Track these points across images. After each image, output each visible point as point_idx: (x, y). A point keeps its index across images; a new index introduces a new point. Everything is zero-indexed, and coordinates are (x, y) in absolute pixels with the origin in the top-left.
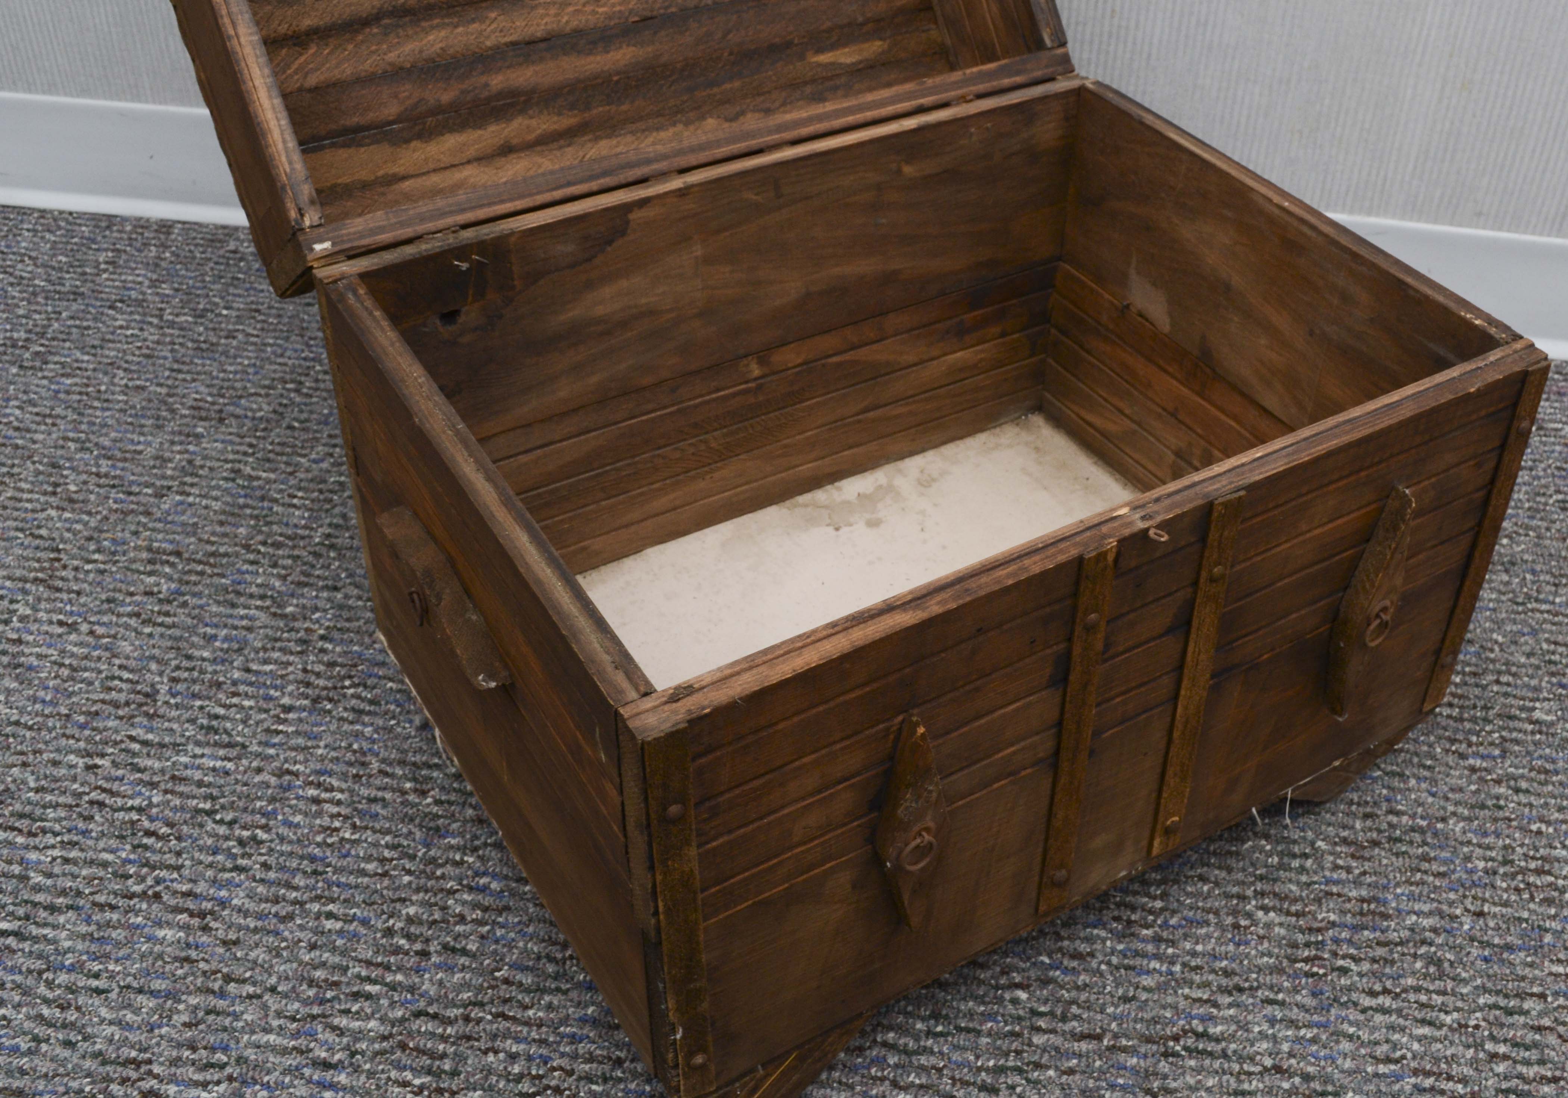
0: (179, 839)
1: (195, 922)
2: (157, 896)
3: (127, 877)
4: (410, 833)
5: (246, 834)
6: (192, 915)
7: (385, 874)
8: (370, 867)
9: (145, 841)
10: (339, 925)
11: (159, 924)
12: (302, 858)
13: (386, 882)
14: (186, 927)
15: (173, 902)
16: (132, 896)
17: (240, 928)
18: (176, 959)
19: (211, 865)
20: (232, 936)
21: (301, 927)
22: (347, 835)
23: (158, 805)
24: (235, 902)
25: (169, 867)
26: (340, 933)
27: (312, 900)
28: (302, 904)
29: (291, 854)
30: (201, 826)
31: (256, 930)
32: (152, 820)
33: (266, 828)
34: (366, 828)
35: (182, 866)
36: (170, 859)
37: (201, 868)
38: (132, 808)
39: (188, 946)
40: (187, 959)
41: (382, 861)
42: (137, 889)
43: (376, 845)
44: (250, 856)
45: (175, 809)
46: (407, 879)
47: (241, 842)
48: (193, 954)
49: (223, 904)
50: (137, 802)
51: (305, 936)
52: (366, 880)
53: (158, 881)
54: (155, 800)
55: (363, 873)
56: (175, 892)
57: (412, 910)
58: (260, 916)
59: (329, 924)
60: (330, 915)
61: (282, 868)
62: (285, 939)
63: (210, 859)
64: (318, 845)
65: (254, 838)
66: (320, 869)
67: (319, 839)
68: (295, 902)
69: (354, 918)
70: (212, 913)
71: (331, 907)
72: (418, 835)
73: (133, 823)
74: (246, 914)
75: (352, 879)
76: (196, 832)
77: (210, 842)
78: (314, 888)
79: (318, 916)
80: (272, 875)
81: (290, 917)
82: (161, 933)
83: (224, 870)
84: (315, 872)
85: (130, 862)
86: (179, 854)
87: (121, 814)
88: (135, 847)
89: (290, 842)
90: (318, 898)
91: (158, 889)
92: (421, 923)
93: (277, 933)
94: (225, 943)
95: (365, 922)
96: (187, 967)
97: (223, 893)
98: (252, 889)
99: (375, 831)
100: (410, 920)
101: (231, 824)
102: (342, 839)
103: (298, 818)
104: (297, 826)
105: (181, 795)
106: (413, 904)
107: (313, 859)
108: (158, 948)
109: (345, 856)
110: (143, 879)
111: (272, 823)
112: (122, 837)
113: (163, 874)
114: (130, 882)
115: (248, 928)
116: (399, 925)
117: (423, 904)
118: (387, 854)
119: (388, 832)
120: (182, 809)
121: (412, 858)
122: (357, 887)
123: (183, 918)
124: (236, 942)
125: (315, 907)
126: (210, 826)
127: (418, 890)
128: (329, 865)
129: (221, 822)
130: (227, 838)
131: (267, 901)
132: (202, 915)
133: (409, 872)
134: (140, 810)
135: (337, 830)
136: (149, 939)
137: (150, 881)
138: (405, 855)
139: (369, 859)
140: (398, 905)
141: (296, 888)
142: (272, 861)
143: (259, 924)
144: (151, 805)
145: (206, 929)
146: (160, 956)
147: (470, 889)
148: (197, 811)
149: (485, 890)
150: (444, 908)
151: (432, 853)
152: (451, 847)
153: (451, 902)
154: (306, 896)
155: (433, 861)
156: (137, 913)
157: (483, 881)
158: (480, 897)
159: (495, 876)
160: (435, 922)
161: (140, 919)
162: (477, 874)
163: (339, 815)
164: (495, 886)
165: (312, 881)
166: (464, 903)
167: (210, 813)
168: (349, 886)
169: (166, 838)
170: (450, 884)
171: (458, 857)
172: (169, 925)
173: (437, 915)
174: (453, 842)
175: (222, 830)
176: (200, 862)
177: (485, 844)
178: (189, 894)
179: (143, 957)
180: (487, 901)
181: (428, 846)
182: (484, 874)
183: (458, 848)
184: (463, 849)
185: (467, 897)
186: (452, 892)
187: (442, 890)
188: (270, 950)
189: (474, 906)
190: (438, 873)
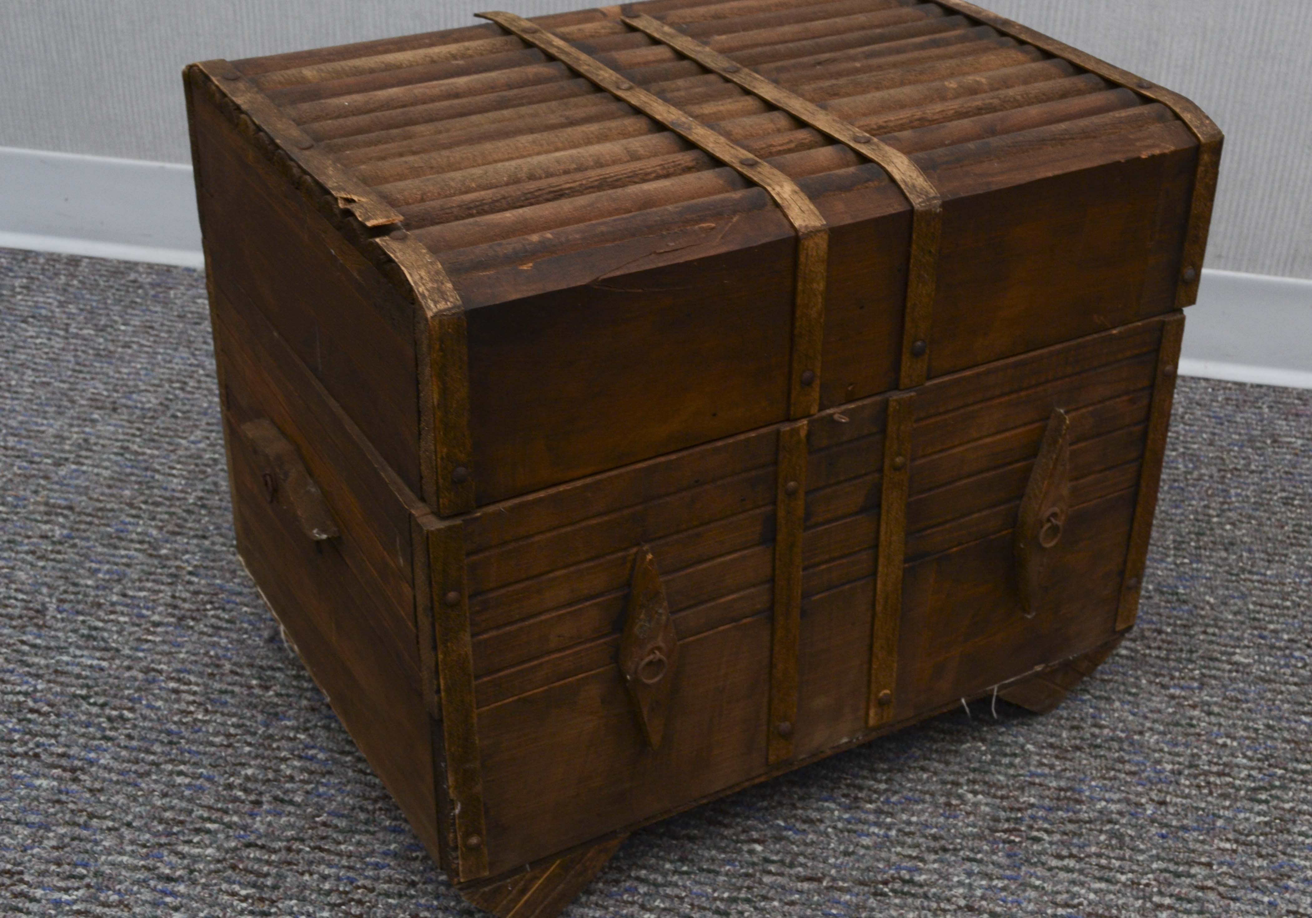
0: (58, 715)
1: (67, 775)
2: (37, 756)
3: (12, 741)
4: (253, 716)
5: (115, 713)
6: (64, 769)
7: (230, 746)
8: (217, 740)
9: (29, 716)
10: (187, 781)
11: (37, 776)
12: (161, 732)
13: (230, 751)
14: (60, 779)
15: (49, 760)
16: (15, 755)
17: (104, 780)
18: (49, 801)
19: (83, 735)
20: (97, 785)
21: (156, 782)
22: (200, 717)
23: (42, 691)
24: (102, 761)
25: (47, 736)
26: (189, 786)
27: (166, 762)
28: (157, 765)
29: (151, 729)
30: (77, 706)
31: (117, 782)
32: (35, 701)
33: (131, 710)
34: (215, 712)
35: (60, 735)
36: (50, 730)
37: (75, 737)
38: (20, 693)
39: (60, 792)
40: (59, 801)
41: (228, 736)
42: (20, 750)
43: (223, 724)
44: (116, 729)
45: (56, 694)
46: (247, 749)
47: (110, 719)
48: (63, 797)
49: (91, 763)
50: (24, 688)
51: (160, 787)
52: (213, 749)
53: (38, 745)
54: (39, 687)
55: (212, 744)
56: (52, 754)
57: (250, 772)
58: (121, 773)
59: (179, 780)
60: (180, 773)
61: (143, 739)
62: (141, 790)
63: (83, 730)
64: (175, 723)
65: (121, 717)
66: (175, 740)
67: (176, 719)
68: (153, 763)
69: (201, 775)
70: (82, 769)
71: (182, 767)
72: (260, 717)
73: (19, 703)
74: (110, 770)
75: (201, 748)
76: (72, 711)
77: (83, 718)
78: (169, 754)
79: (171, 773)
80: (134, 743)
81: (148, 774)
82: (38, 782)
83: (94, 738)
84: (171, 743)
85: (15, 730)
86: (57, 726)
87: (10, 697)
88: (20, 721)
89: (151, 720)
90: (171, 761)
91: (37, 750)
92: (256, 780)
93: (135, 785)
94: (91, 790)
95: (210, 779)
96: (58, 807)
97: (92, 755)
98: (116, 753)
99: (223, 714)
100: (247, 778)
101: (103, 706)
102: (196, 720)
103: (159, 703)
104: (159, 709)
105: (62, 684)
106: (250, 766)
107: (169, 733)
108: (34, 793)
109: (197, 732)
110: (26, 743)
111: (137, 706)
112: (9, 713)
113: (42, 740)
114: (15, 745)
115: (111, 780)
116: (238, 781)
117: (259, 767)
118: (232, 731)
119: (234, 715)
120: (62, 694)
121: (254, 734)
122: (205, 753)
123: (57, 772)
124: (101, 790)
125: (170, 767)
126: (85, 706)
127: (256, 757)
128: (183, 738)
129: (95, 704)
130: (98, 716)
131: (129, 761)
132: (73, 770)
133: (250, 744)
134: (26, 694)
135: (191, 713)
136: (27, 786)
137: (31, 745)
138: (247, 732)
139: (217, 734)
140: (238, 768)
141: (154, 753)
142: (135, 733)
143: (121, 778)
144: (36, 690)
145: (76, 780)
146: (36, 798)
147: (300, 758)
148: (75, 696)
149: (312, 758)
150: (277, 771)
151: (270, 731)
152: (287, 727)
153: (283, 767)
154: (162, 759)
155: (271, 737)
156: (19, 767)
157: (311, 752)
158: (308, 764)
159: (321, 749)
160: (269, 780)
161: (21, 772)
162: (307, 747)
163: (194, 702)
164: (321, 756)
165: (167, 749)
166: (294, 768)
167: (85, 698)
168: (198, 753)
169: (47, 714)
170: (283, 754)
171: (292, 735)
172: (45, 776)
173: (271, 775)
174: (289, 723)
175: (95, 710)
176: (75, 733)
177: (316, 726)
178: (63, 755)
179: (21, 799)
180: (314, 766)
181: (267, 726)
182: (313, 747)
183: (292, 728)
184: (297, 729)
185: (296, 763)
186: (285, 760)
187: (276, 758)
188: (128, 796)
189: (302, 770)
190: (274, 745)
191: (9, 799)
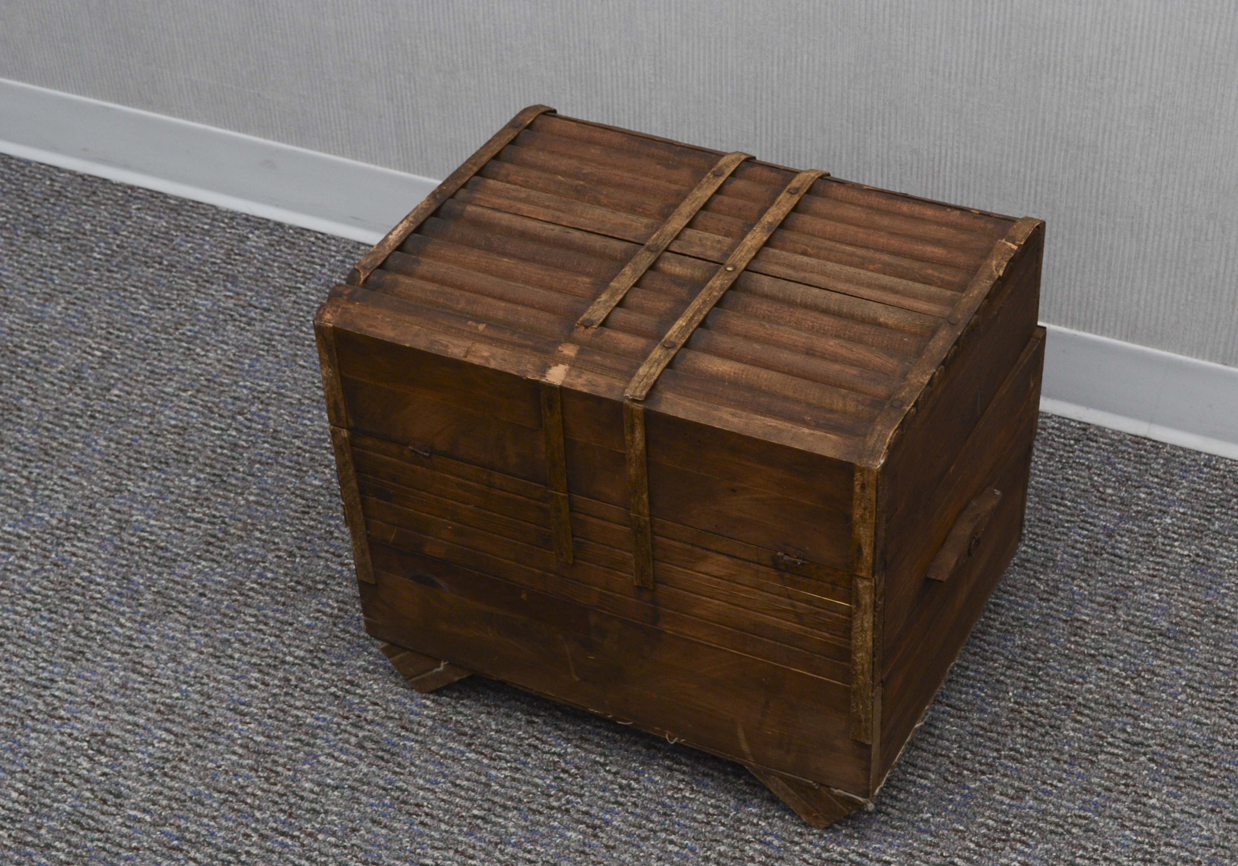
0: (583, 778)
1: (590, 831)
2: (567, 811)
3: (550, 796)
4: (727, 800)
5: (624, 782)
6: (588, 826)
7: (708, 823)
8: (700, 817)
9: (562, 775)
10: (676, 849)
11: (568, 829)
12: (658, 803)
13: (709, 828)
14: (583, 833)
15: (576, 816)
16: (552, 808)
17: (616, 840)
18: (577, 851)
19: (601, 798)
20: (611, 843)
21: (653, 846)
22: (687, 794)
23: (571, 754)
24: (615, 823)
25: (575, 794)
26: (677, 853)
27: (661, 831)
28: (655, 832)
29: (651, 800)
30: (597, 772)
31: (626, 843)
32: (566, 763)
33: (637, 781)
34: (700, 792)
35: (583, 795)
36: (576, 789)
37: (595, 798)
38: (554, 753)
39: (585, 844)
40: (583, 852)
41: (708, 814)
42: (555, 804)
43: (704, 803)
44: (626, 796)
45: (581, 758)
46: (721, 828)
47: (621, 787)
48: (587, 850)
49: (607, 823)
50: (558, 750)
51: (656, 852)
52: (696, 824)
53: (568, 802)
54: (569, 750)
55: (695, 820)
56: (578, 811)
57: (722, 848)
58: (629, 835)
59: (670, 847)
60: (671, 842)
61: (644, 808)
62: (642, 851)
63: (601, 794)
64: (669, 797)
65: (629, 785)
66: (668, 812)
67: (669, 793)
68: (651, 830)
69: (686, 846)
70: (600, 827)
71: (673, 837)
72: (732, 803)
73: (555, 763)
74: (621, 832)
75: (687, 822)
76: (594, 775)
77: (601, 783)
78: (664, 824)
79: (664, 841)
80: (638, 811)
81: (647, 839)
82: (569, 834)
83: (609, 802)
84: (665, 814)
85: (552, 787)
86: (582, 787)
87: (548, 756)
88: (556, 778)
89: (651, 792)
90: (665, 830)
91: (568, 806)
92: (726, 857)
93: (638, 847)
94: (607, 847)
95: (692, 850)
96: (583, 856)
97: (608, 816)
98: (626, 817)
99: (705, 795)
100: (720, 854)
101: (616, 774)
102: (684, 797)
103: (658, 778)
104: (656, 783)
105: (585, 750)
106: (723, 844)
107: (664, 805)
108: (566, 842)
109: (685, 807)
110: (559, 799)
111: (641, 778)
112: (547, 771)
113: (572, 798)
114: (551, 799)
115: (621, 841)
116: (713, 856)
117: (729, 845)
118: (711, 810)
119: (713, 797)
120: (585, 759)
121: (726, 816)
122: (690, 827)
123: (582, 827)
124: (614, 848)
125: (663, 835)
126: (602, 773)
127: (727, 837)
128: (674, 811)
129: (609, 772)
130: (612, 783)
131: (634, 826)
132: (594, 827)
133: (723, 825)
134: (559, 755)
135: (681, 790)
136: (561, 836)
137: (563, 801)
138: (721, 813)
139: (699, 812)
140: (714, 844)
141: (652, 822)
142: (639, 802)
143: (628, 839)
144: (566, 753)
145: (595, 836)
146: (568, 847)
147: (761, 842)
148: (597, 762)
149: (769, 844)
150: (742, 851)
151: (739, 815)
152: (752, 814)
153: (747, 848)
154: (658, 828)
155: (739, 820)
156: (555, 819)
157: (769, 839)
158: (765, 848)
159: (777, 837)
160: (735, 858)
161: (556, 824)
162: (766, 833)
163: (683, 780)
164: (776, 843)
165: (662, 819)
166: (755, 850)
167: (603, 765)
168: (685, 826)
169: (573, 776)
170: (748, 837)
171: (755, 821)
172: (574, 830)
173: (738, 855)
174: (754, 811)
175: (610, 777)
176: (595, 795)
177: (774, 816)
178: (586, 813)
179: (557, 846)
180: (770, 851)
181: (737, 810)
182: (771, 834)
183: (756, 815)
184: (759, 816)
185: (758, 847)
186: (748, 842)
187: (742, 839)
188: (633, 856)
189: (762, 853)
190: (742, 828)
191: (548, 845)
